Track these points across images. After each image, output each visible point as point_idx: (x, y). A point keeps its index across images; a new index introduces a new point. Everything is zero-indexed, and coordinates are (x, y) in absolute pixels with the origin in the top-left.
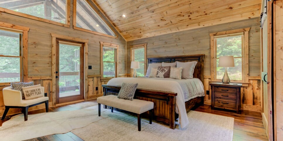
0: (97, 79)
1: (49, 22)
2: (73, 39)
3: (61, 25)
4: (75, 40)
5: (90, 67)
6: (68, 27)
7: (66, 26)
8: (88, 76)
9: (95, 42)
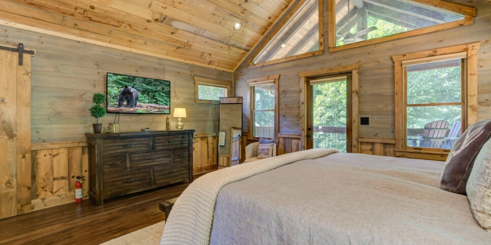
0: (384, 147)
1: (297, 58)
2: (329, 72)
3: (310, 55)
4: (332, 72)
5: (365, 121)
6: (321, 53)
7: (317, 53)
8: (360, 140)
9: (379, 62)
